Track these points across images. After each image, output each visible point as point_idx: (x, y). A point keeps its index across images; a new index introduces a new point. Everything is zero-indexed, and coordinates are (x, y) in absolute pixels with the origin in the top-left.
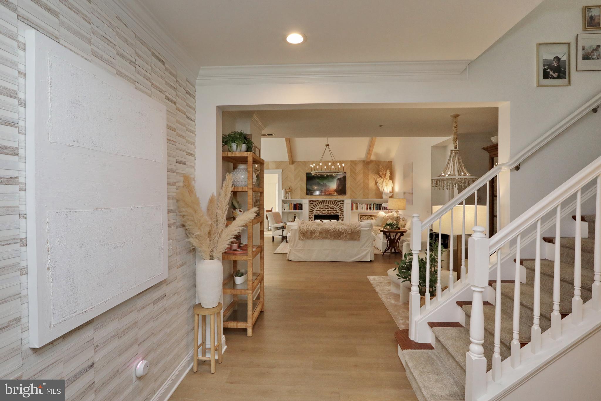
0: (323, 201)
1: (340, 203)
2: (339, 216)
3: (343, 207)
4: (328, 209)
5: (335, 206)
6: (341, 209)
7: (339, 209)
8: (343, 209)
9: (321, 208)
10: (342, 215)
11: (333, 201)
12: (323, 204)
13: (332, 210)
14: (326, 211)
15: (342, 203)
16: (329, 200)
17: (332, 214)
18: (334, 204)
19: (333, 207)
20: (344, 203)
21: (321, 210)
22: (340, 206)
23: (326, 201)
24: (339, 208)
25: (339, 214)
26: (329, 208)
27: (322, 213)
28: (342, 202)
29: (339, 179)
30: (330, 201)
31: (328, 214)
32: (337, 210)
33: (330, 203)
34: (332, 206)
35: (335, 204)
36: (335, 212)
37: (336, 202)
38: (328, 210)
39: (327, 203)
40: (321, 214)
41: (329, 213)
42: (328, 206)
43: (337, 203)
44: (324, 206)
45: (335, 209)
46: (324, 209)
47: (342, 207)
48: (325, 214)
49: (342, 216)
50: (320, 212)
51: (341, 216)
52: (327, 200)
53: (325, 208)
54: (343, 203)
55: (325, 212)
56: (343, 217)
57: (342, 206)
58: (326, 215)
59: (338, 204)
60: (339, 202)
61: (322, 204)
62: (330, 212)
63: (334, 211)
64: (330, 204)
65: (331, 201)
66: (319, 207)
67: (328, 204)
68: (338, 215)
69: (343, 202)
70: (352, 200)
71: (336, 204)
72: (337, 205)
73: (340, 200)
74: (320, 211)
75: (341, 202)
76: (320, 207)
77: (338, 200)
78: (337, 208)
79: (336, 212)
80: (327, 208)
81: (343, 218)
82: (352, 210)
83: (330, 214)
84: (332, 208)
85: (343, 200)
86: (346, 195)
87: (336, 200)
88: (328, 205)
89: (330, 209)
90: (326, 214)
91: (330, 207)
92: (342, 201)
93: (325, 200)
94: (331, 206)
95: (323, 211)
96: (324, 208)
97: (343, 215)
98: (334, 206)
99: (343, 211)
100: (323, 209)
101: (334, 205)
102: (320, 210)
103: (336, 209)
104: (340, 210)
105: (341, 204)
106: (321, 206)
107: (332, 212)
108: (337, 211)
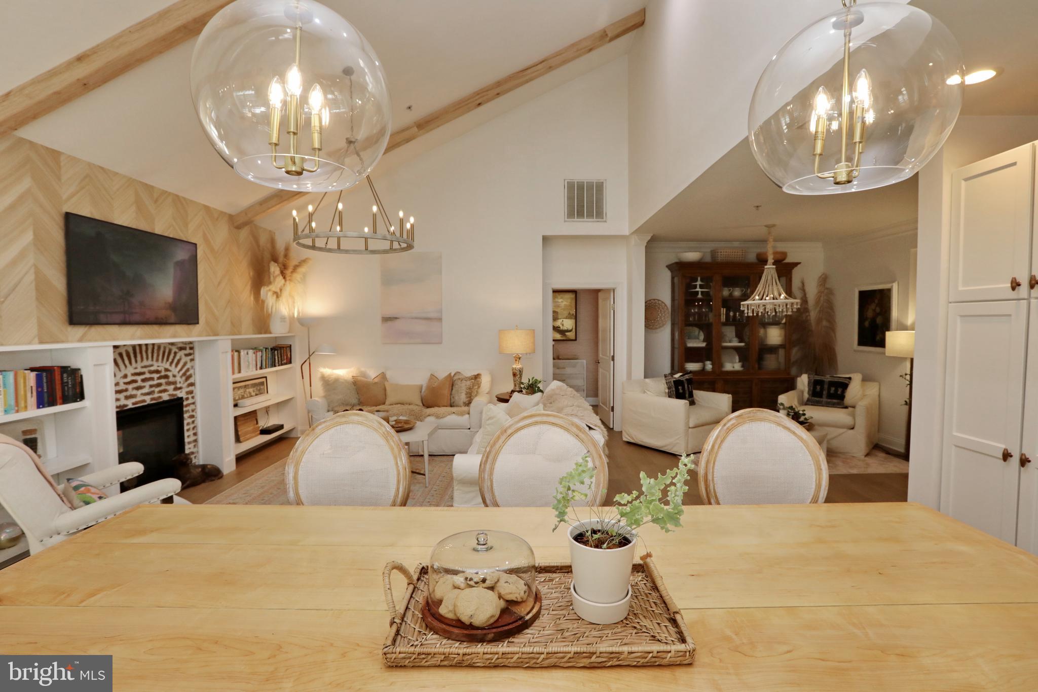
0: (134, 347)
1: (182, 353)
2: (185, 403)
3: (192, 367)
4: (152, 379)
5: (171, 363)
6: (188, 374)
7: (181, 377)
8: (190, 376)
9: (129, 379)
10: (190, 396)
11: (165, 348)
12: (136, 361)
13: (163, 381)
14: (146, 390)
15: (190, 354)
16: (153, 345)
17: (165, 397)
18: (167, 360)
19: (167, 370)
20: (194, 354)
21: (130, 387)
22: (185, 364)
23: (144, 348)
24: (181, 373)
25: (181, 394)
26: (155, 376)
27: (134, 400)
28: (188, 349)
29: (180, 264)
30: (156, 348)
31: (152, 399)
32: (178, 379)
33: (158, 356)
34: (162, 365)
35: (170, 360)
36: (172, 387)
37: (174, 349)
38: (151, 386)
39: (147, 358)
40: (131, 406)
41: (156, 395)
42: (152, 368)
43: (175, 353)
44: (138, 371)
45: (171, 379)
46: (140, 383)
47: (188, 370)
48: (144, 401)
49: (190, 401)
50: (127, 398)
51: (187, 399)
52: (146, 345)
53: (143, 377)
54: (191, 351)
55: (142, 394)
56: (194, 403)
57: (188, 366)
58: (149, 405)
59: (177, 357)
60: (181, 349)
61: (130, 363)
62: (157, 390)
63: (169, 383)
64: (157, 360)
65: (159, 347)
66: (122, 374)
67: (152, 360)
68: (182, 398)
69: (191, 348)
70: (232, 339)
71: (174, 357)
72: (176, 361)
73: (182, 343)
74: (128, 393)
75: (185, 349)
76: (125, 376)
77: (180, 342)
78: (175, 373)
79: (176, 389)
80: (147, 375)
81: (192, 407)
82: (233, 373)
83: (160, 397)
84: (163, 373)
85: (191, 343)
86: (198, 323)
87: (172, 344)
88: (152, 366)
89: (159, 378)
90: (148, 400)
91: (157, 372)
92: (188, 347)
93: (140, 345)
94: (159, 369)
95: (135, 392)
96: (139, 378)
97: (193, 397)
98: (167, 366)
99: (193, 381)
100: (135, 385)
101: (168, 363)
102: (126, 390)
103: (174, 376)
104: (184, 378)
105: (186, 355)
106: (130, 370)
107: (165, 391)
108: (178, 385)
